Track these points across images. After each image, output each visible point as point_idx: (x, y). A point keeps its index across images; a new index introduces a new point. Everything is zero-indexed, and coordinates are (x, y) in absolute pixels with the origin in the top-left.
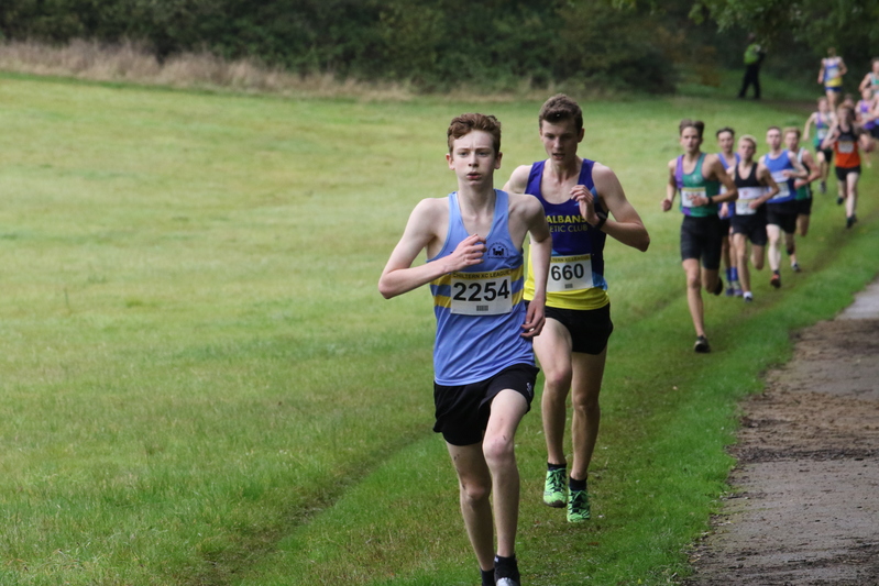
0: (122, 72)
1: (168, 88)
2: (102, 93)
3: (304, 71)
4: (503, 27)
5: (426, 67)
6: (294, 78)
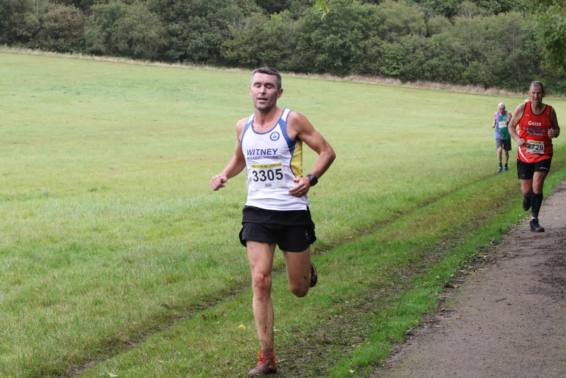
1: (487, 95)
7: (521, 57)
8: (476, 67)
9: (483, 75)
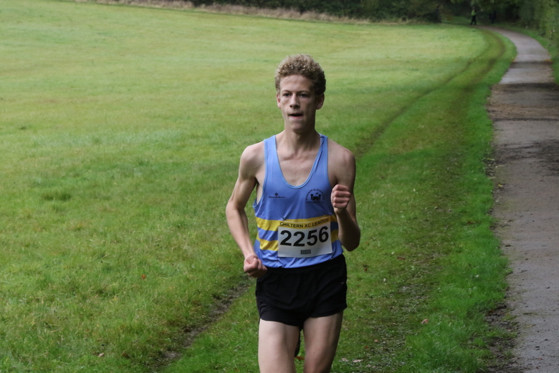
0: (291, 17)
1: (303, 21)
2: (286, 22)
3: (340, 16)
4: (394, 4)
5: (373, 15)
6: (337, 18)
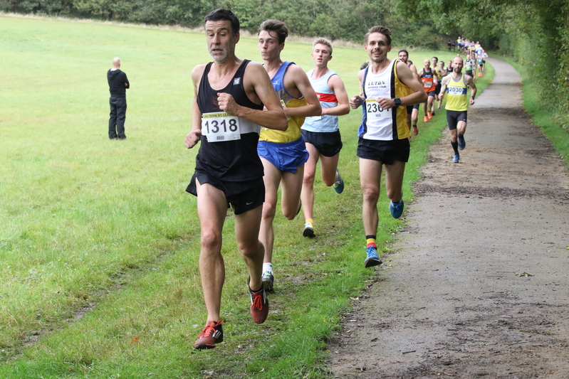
7: (367, 10)
8: (323, 20)
9: (330, 28)
